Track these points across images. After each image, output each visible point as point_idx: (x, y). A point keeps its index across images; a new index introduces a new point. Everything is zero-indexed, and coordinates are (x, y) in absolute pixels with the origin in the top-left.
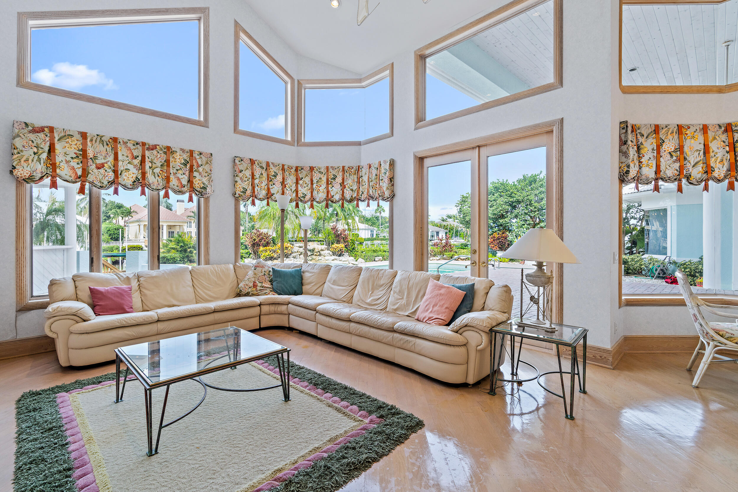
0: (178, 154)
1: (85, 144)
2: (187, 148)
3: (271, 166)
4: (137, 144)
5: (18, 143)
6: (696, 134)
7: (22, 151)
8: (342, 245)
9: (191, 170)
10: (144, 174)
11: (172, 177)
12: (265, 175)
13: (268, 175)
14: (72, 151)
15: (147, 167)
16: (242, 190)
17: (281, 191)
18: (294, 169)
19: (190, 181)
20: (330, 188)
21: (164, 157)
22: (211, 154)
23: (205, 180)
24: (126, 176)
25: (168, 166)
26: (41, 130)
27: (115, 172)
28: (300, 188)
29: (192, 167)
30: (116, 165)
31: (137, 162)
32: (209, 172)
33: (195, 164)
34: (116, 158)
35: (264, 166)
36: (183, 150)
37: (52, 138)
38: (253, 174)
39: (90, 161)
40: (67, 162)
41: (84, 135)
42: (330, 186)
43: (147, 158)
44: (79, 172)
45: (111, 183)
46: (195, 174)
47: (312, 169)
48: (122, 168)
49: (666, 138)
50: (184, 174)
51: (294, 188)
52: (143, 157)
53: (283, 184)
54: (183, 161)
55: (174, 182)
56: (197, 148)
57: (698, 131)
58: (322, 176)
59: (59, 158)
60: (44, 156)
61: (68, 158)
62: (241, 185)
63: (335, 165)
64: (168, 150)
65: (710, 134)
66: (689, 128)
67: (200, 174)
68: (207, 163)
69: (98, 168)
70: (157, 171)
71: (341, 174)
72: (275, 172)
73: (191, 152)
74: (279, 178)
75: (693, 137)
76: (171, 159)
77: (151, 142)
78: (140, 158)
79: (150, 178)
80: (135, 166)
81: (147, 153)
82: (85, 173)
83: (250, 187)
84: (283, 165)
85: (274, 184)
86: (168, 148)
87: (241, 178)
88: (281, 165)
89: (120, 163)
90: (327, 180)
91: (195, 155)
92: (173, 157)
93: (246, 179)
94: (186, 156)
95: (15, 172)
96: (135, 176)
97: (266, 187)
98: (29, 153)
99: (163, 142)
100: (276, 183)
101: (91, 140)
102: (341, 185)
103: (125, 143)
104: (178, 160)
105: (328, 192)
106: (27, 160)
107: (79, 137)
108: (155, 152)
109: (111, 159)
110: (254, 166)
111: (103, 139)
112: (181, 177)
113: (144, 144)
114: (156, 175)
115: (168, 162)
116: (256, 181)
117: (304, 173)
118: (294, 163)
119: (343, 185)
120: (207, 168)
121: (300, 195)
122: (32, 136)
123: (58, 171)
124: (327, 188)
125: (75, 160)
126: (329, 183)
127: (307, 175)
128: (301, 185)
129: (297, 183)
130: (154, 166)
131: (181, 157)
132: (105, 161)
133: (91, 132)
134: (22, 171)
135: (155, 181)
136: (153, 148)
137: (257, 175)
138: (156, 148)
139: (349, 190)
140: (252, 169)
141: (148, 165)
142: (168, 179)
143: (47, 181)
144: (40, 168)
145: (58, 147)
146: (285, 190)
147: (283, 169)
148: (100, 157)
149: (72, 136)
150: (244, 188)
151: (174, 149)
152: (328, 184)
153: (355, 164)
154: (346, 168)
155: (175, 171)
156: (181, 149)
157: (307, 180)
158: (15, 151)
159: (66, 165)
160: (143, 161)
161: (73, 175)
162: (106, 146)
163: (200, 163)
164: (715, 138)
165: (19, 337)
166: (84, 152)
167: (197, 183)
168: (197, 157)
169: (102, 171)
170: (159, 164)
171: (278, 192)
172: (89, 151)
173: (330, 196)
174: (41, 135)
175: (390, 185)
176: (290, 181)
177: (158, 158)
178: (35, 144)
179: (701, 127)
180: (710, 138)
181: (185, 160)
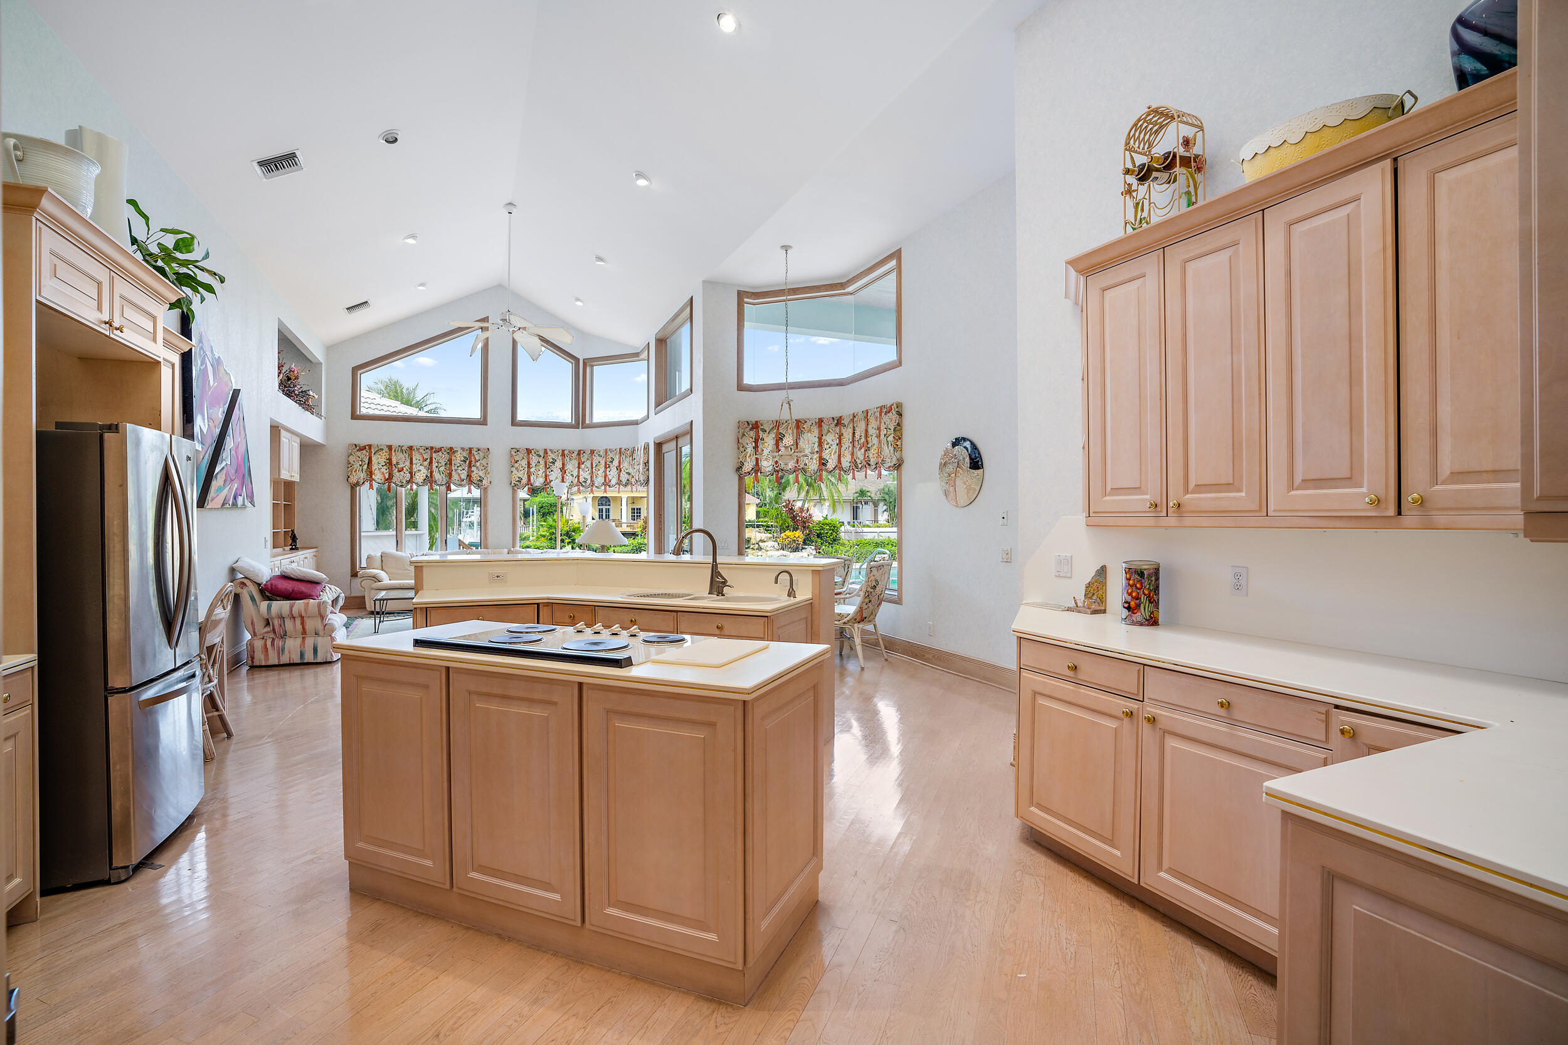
0: (459, 453)
1: (390, 454)
2: (467, 446)
3: (549, 453)
4: (427, 449)
5: (351, 459)
6: (812, 427)
7: (353, 465)
8: (799, 534)
9: (470, 466)
10: (431, 473)
11: (454, 473)
12: (542, 462)
13: (546, 463)
14: (382, 461)
15: (434, 467)
16: (517, 479)
17: (560, 478)
18: (576, 453)
19: (469, 476)
20: (608, 472)
21: (447, 456)
22: (488, 449)
23: (481, 474)
24: (418, 475)
25: (451, 464)
26: (364, 448)
27: (411, 473)
28: (581, 473)
29: (470, 463)
30: (411, 468)
31: (426, 463)
32: (486, 465)
33: (473, 460)
34: (411, 463)
35: (542, 454)
36: (463, 449)
37: (370, 453)
38: (529, 463)
39: (394, 467)
40: (379, 469)
41: (390, 447)
42: (608, 469)
43: (434, 459)
44: (387, 477)
45: (408, 482)
46: (473, 469)
47: (592, 452)
48: (415, 470)
49: (786, 433)
50: (463, 470)
51: (575, 474)
52: (431, 459)
53: (563, 470)
54: (463, 459)
55: (455, 477)
56: (474, 445)
57: (814, 424)
58: (600, 459)
59: (375, 467)
60: (365, 467)
61: (380, 466)
62: (517, 474)
63: (613, 448)
64: (451, 451)
65: (825, 427)
66: (806, 422)
67: (477, 468)
68: (484, 458)
69: (399, 471)
70: (442, 469)
71: (618, 456)
72: (553, 459)
73: (470, 449)
74: (559, 464)
75: (810, 431)
76: (453, 458)
77: (437, 445)
78: (428, 460)
79: (437, 476)
80: (425, 467)
81: (434, 455)
82: (391, 476)
83: (526, 476)
84: (563, 451)
85: (552, 471)
86: (451, 449)
87: (517, 468)
88: (561, 451)
89: (414, 466)
90: (606, 463)
91: (474, 452)
92: (455, 456)
93: (522, 469)
94: (465, 454)
95: (349, 479)
96: (425, 475)
97: (544, 474)
98: (357, 466)
99: (447, 444)
100: (554, 470)
101: (395, 451)
102: (617, 469)
103: (418, 449)
104: (458, 458)
105: (606, 476)
106: (356, 471)
107: (387, 449)
108: (440, 453)
109: (408, 463)
110: (531, 455)
111: (403, 448)
112: (460, 472)
113: (432, 448)
114: (441, 473)
115: (450, 460)
116: (532, 470)
117: (586, 456)
118: (576, 446)
119: (619, 469)
120: (484, 462)
121: (581, 480)
122: (359, 453)
123: (373, 476)
124: (605, 472)
125: (384, 467)
126: (608, 466)
127: (588, 459)
128: (583, 470)
129: (579, 467)
130: (440, 465)
131: (461, 455)
132: (404, 465)
133: (395, 443)
134: (353, 480)
135: (440, 477)
136: (440, 450)
137: (533, 464)
138: (441, 450)
139: (624, 473)
140: (528, 459)
141: (435, 465)
142: (450, 475)
143: (367, 484)
144: (362, 475)
145: (374, 459)
146: (565, 475)
147: (563, 455)
148: (401, 463)
149: (382, 449)
150: (519, 478)
151: (455, 449)
152: (606, 468)
153: (630, 446)
154: (623, 450)
155: (456, 468)
156: (462, 448)
157: (588, 464)
158: (350, 465)
159: (378, 472)
160: (431, 463)
161: (383, 479)
162: (405, 454)
163: (477, 458)
164: (829, 431)
165: (353, 595)
166: (390, 459)
167: (475, 477)
168: (475, 453)
169: (402, 473)
170: (443, 464)
171: (557, 478)
172: (393, 460)
173: (607, 481)
174: (364, 452)
175: (645, 470)
176: (571, 466)
177: (442, 458)
178: (360, 459)
179: (817, 421)
180: (824, 432)
181: (465, 457)
